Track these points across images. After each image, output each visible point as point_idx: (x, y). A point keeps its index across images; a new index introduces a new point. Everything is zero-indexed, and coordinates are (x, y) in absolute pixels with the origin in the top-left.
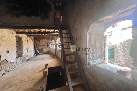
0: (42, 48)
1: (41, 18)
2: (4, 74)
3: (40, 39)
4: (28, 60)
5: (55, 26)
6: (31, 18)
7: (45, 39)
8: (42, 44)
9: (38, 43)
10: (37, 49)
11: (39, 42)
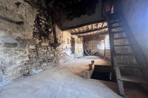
0: (90, 50)
1: (88, 15)
2: (64, 62)
3: (89, 41)
4: (78, 58)
5: (102, 19)
6: (80, 18)
7: (93, 40)
8: (91, 46)
9: (87, 45)
10: (85, 50)
11: (87, 43)
